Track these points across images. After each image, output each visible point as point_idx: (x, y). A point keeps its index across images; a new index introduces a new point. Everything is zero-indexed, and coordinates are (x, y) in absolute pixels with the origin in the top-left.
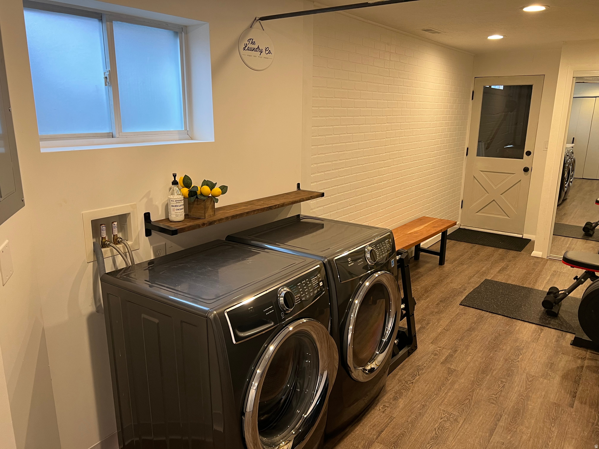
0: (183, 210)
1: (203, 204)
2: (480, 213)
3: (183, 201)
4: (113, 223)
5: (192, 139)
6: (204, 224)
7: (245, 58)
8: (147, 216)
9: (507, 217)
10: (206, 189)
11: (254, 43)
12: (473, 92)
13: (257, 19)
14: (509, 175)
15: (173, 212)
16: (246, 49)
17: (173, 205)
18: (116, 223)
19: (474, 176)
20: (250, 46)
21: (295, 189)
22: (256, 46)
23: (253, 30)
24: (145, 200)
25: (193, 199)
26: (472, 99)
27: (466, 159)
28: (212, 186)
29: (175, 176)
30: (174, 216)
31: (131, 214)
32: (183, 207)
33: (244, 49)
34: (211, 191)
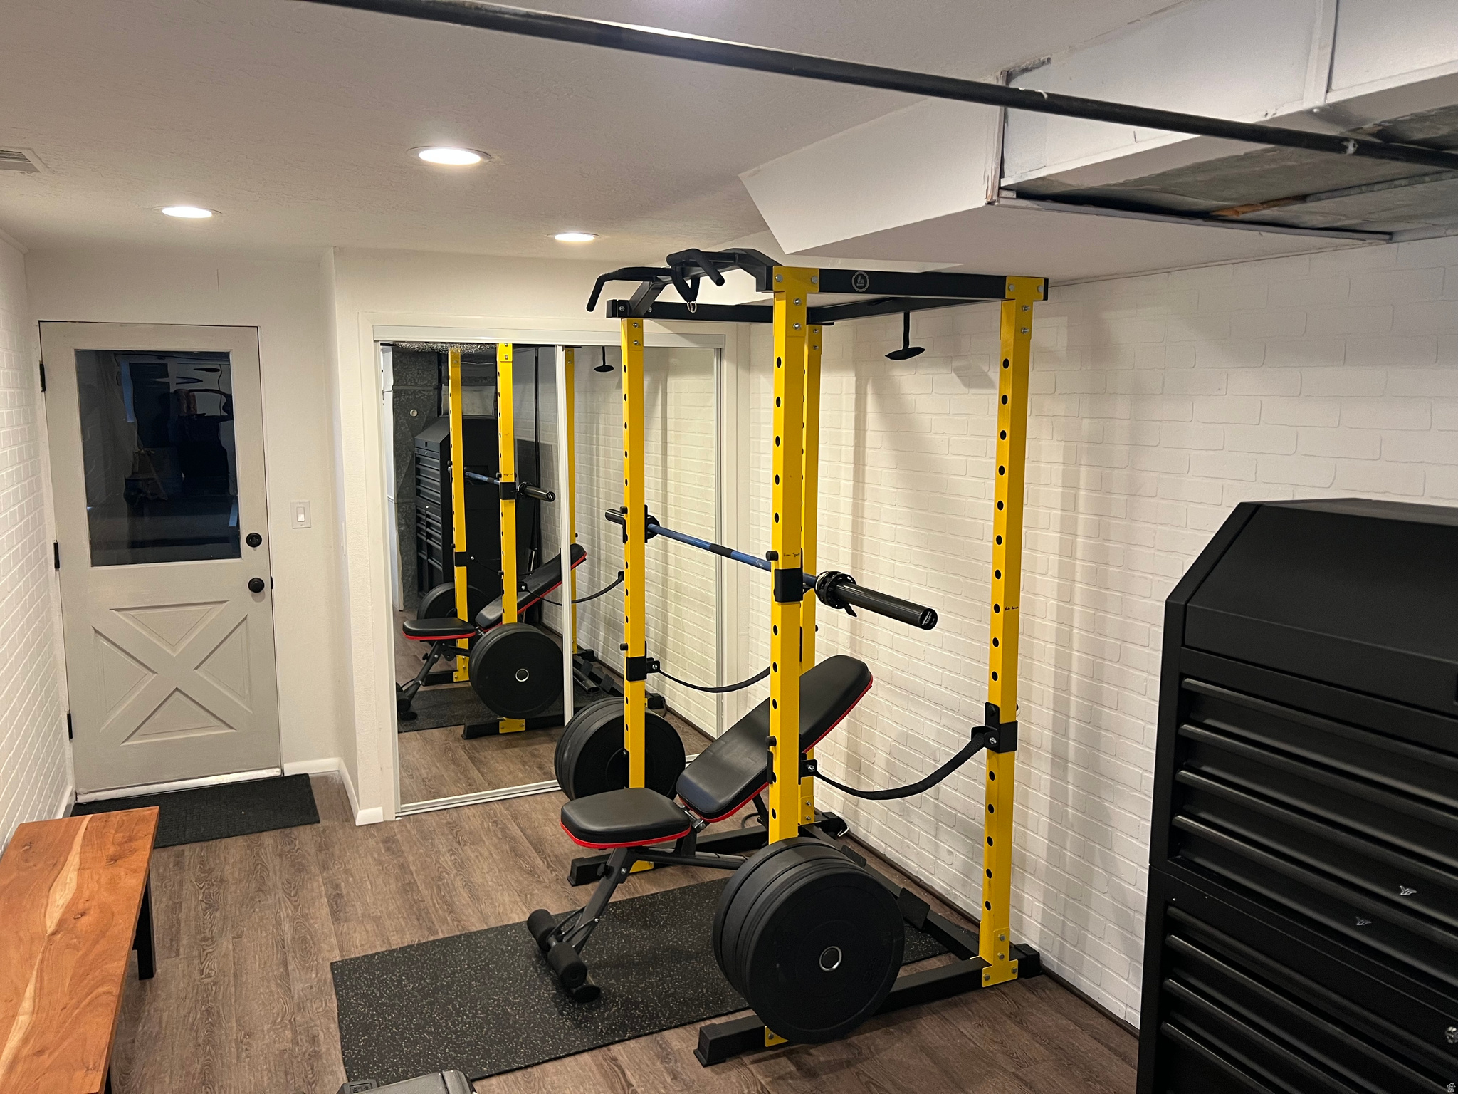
2: (138, 740)
9: (227, 728)
12: (42, 367)
14: (208, 607)
19: (95, 630)
26: (44, 389)
27: (56, 580)
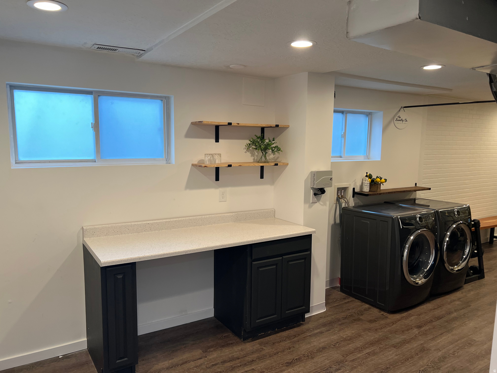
0: (369, 188)
1: (377, 186)
3: (369, 184)
4: (342, 190)
5: (369, 159)
6: (377, 194)
7: (396, 124)
8: (354, 189)
10: (378, 179)
11: (400, 118)
13: (402, 107)
15: (365, 188)
16: (397, 120)
17: (366, 185)
18: (343, 190)
20: (399, 119)
21: (414, 186)
22: (401, 119)
23: (400, 112)
24: (354, 182)
25: (373, 183)
28: (381, 179)
29: (367, 173)
30: (365, 190)
31: (349, 187)
32: (369, 186)
33: (396, 121)
34: (380, 180)
